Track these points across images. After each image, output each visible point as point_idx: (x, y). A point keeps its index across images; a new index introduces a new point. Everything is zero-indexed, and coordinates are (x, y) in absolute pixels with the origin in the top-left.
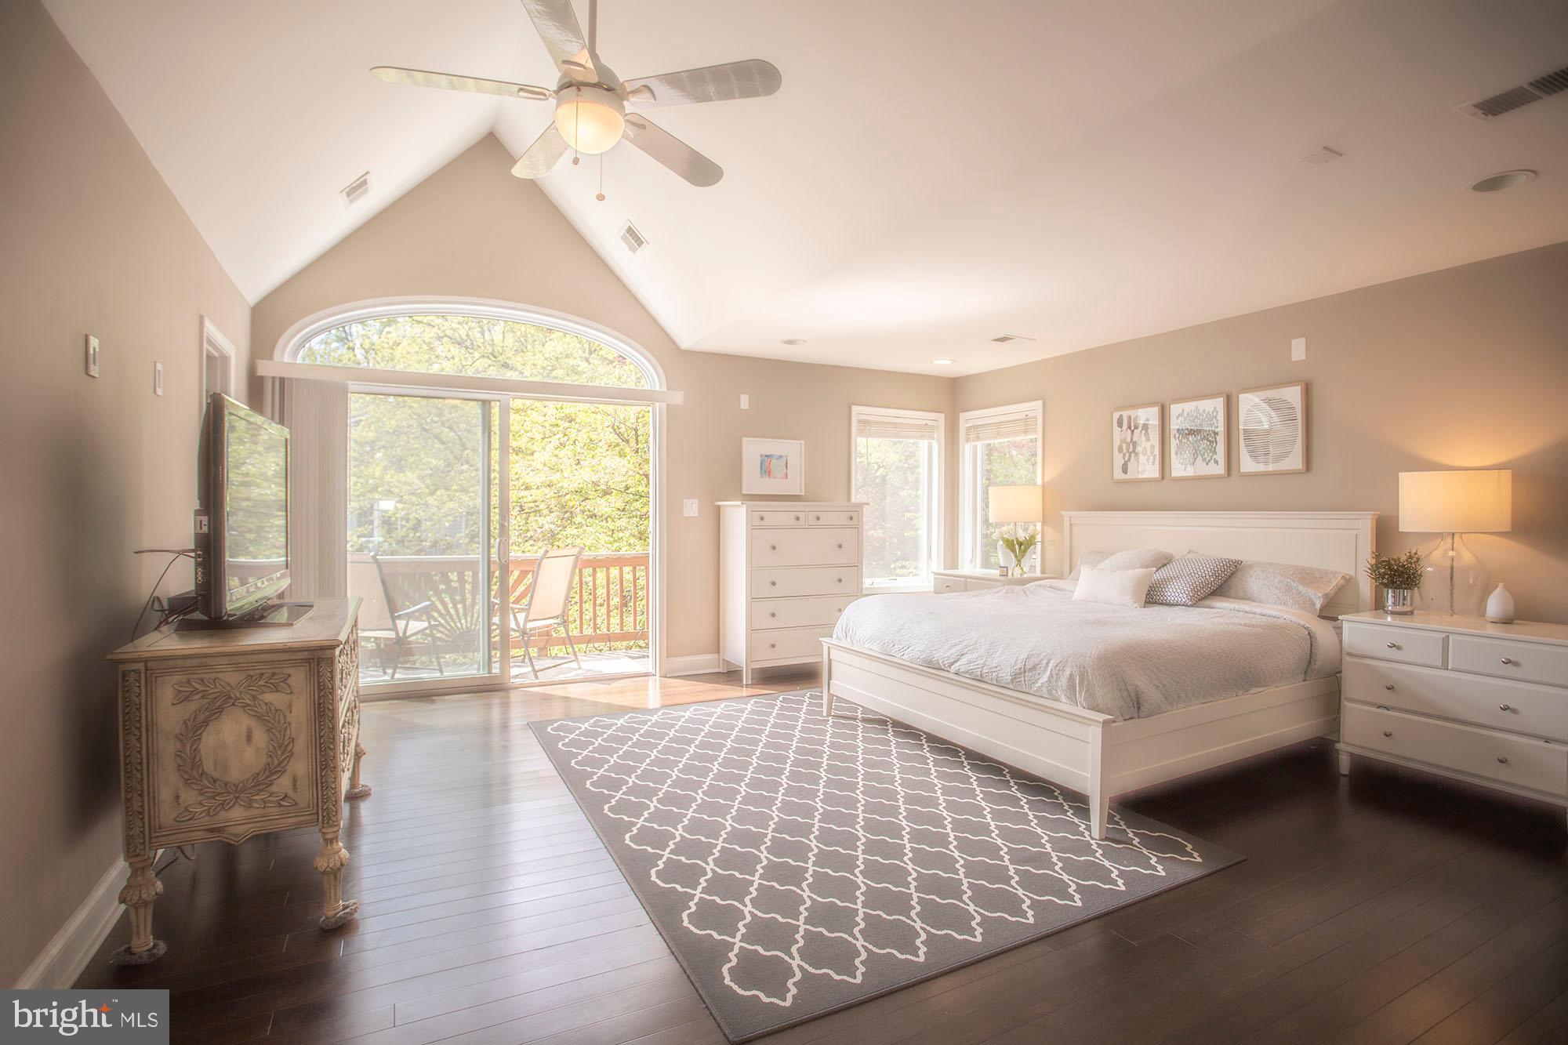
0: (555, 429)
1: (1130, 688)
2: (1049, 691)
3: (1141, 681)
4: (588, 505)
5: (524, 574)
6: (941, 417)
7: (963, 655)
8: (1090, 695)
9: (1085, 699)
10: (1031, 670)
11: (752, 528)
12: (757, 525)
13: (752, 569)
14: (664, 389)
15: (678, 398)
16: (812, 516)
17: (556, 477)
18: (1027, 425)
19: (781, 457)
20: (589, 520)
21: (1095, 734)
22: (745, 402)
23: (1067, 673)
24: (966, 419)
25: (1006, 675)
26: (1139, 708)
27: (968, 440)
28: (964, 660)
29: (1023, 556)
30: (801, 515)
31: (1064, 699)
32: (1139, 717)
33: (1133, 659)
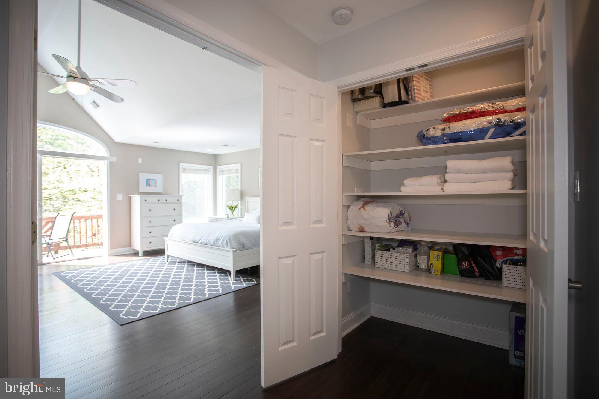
0: (60, 165)
1: (241, 242)
2: (222, 245)
3: (244, 240)
4: (76, 196)
5: (47, 223)
6: (211, 167)
7: (202, 238)
8: (231, 245)
9: (230, 246)
10: (218, 240)
11: (142, 204)
12: (144, 202)
13: (142, 217)
14: (109, 156)
15: (114, 159)
16: (164, 200)
17: (60, 185)
18: (236, 171)
19: (154, 180)
20: (77, 202)
21: (231, 254)
22: (140, 161)
23: (226, 239)
24: (220, 168)
25: (212, 242)
26: (244, 248)
27: (220, 175)
28: (202, 240)
29: (234, 211)
30: (160, 199)
31: (225, 247)
32: (244, 250)
33: (243, 235)
